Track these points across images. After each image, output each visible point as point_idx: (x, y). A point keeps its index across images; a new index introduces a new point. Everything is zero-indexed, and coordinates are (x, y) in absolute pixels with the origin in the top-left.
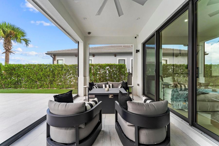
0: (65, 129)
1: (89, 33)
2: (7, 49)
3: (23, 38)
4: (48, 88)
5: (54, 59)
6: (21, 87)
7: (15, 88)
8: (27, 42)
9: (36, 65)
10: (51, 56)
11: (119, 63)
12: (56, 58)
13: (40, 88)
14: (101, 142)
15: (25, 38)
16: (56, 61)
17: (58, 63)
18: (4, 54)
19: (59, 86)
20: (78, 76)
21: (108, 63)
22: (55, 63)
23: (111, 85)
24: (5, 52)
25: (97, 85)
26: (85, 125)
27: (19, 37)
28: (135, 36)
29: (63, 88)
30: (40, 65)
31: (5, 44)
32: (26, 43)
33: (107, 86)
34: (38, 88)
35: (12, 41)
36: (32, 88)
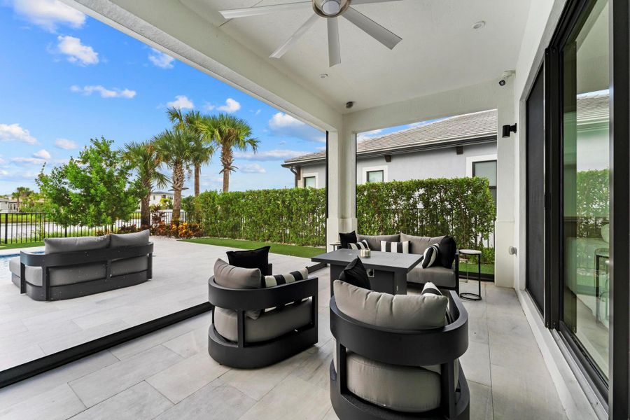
0: (227, 313)
1: (350, 104)
2: (226, 163)
3: (248, 139)
4: (281, 241)
5: (298, 176)
6: (240, 237)
7: (233, 237)
8: (253, 143)
9: (260, 192)
10: (292, 170)
11: (474, 175)
12: (301, 174)
13: (268, 240)
14: (297, 365)
15: (251, 137)
16: (302, 179)
17: (305, 185)
18: (222, 174)
19: (300, 239)
20: (327, 216)
21: (421, 179)
22: (301, 186)
23: (405, 244)
24: (223, 170)
25: (364, 241)
26: (258, 315)
27: (241, 138)
28: (502, 76)
29: (309, 245)
30: (267, 192)
31: (223, 154)
32: (254, 148)
33: (394, 245)
34: (265, 240)
35: (232, 148)
36: (255, 240)
